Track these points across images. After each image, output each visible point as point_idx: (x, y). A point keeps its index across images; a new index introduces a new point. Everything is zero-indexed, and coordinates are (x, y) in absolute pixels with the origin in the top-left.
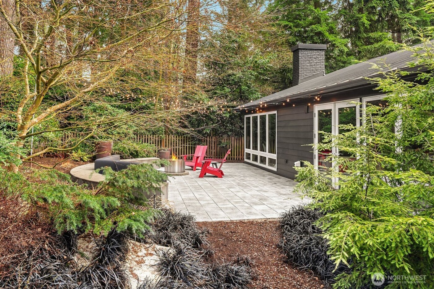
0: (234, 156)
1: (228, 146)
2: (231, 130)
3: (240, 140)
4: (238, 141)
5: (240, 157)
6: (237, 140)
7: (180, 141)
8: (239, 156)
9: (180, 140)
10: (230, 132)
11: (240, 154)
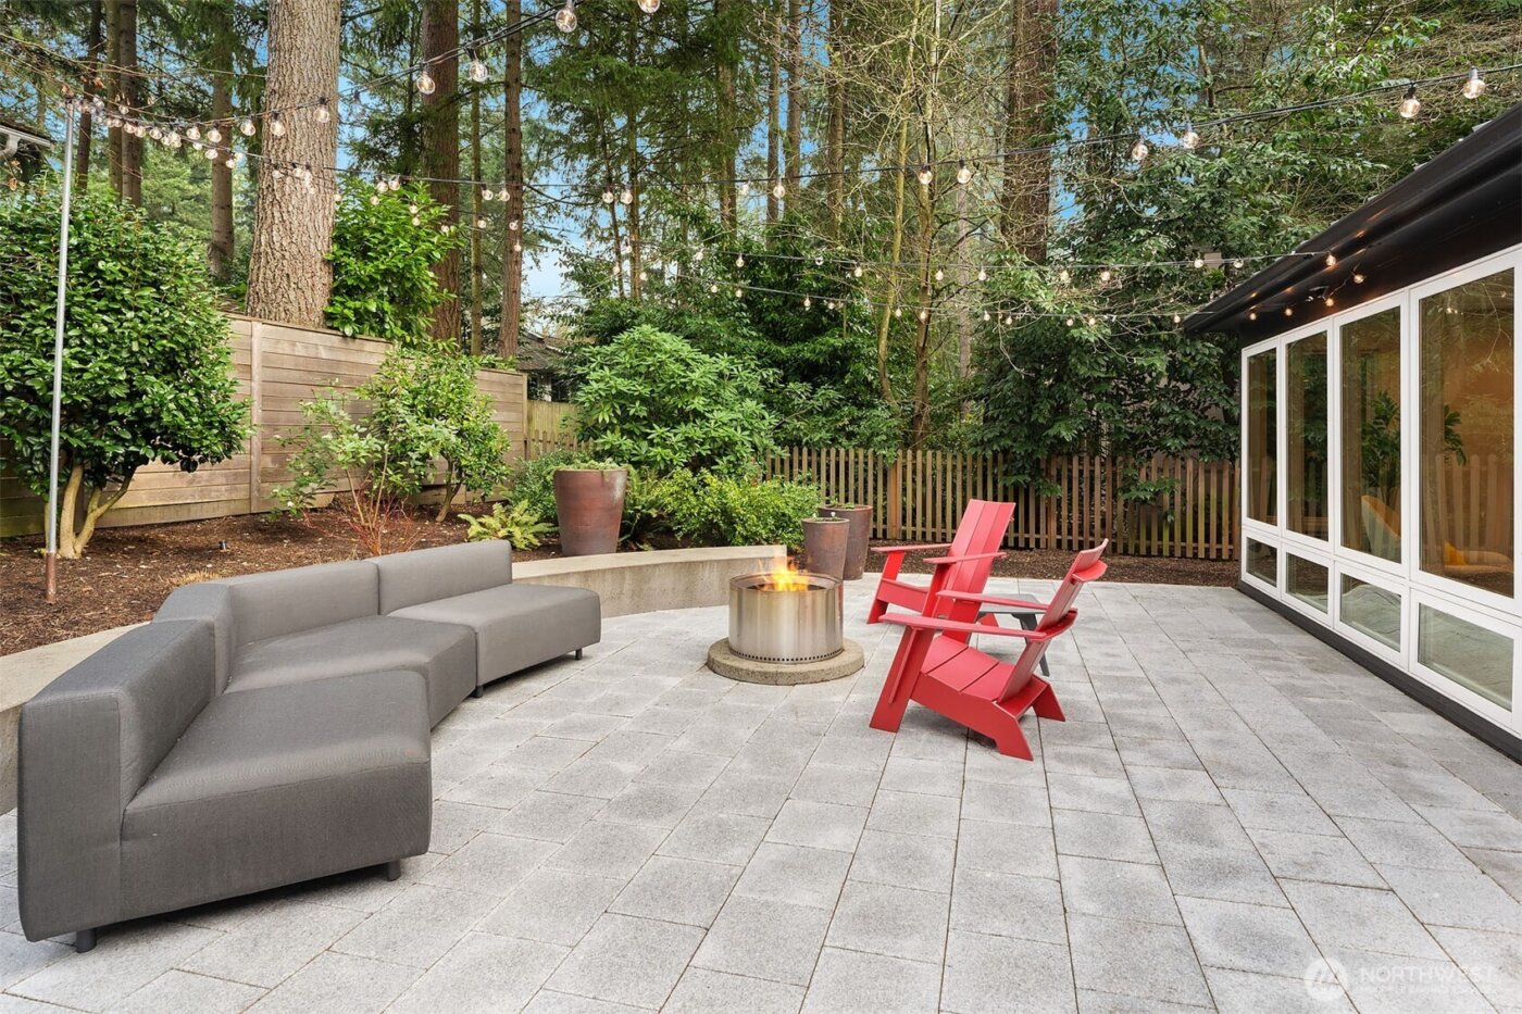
0: (1195, 539)
1: (1167, 497)
2: (1182, 431)
3: (1226, 474)
4: (1214, 478)
5: (1225, 546)
6: (1207, 472)
7: (959, 475)
8: (1219, 541)
9: (959, 467)
10: (1175, 436)
11: (1226, 532)
